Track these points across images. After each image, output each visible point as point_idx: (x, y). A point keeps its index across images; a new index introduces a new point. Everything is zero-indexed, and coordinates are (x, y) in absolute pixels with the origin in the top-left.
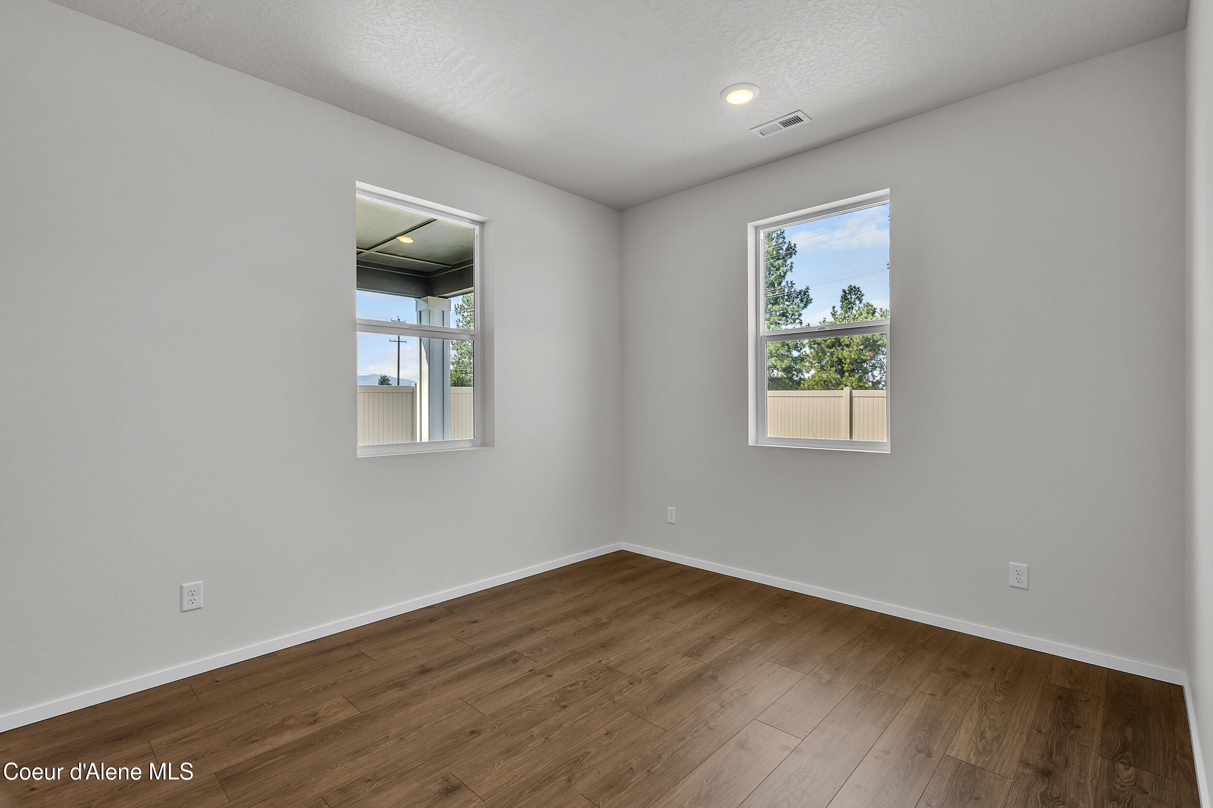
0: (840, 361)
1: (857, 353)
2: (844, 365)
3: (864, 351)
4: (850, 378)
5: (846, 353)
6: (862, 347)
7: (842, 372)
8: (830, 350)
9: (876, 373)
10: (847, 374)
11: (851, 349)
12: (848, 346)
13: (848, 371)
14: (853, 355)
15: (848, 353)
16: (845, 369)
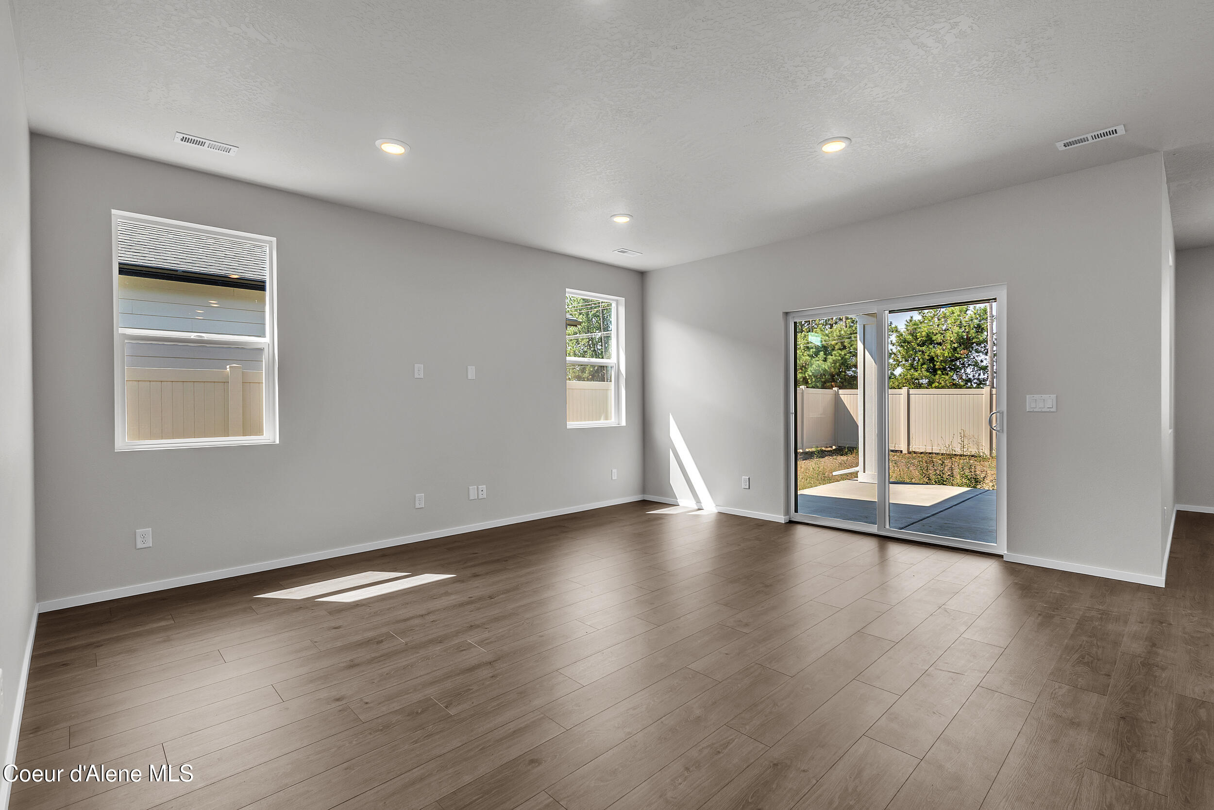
0: (932, 360)
1: (951, 351)
2: (935, 363)
3: (958, 349)
4: (943, 376)
5: (939, 352)
6: (956, 345)
7: (934, 371)
8: (921, 348)
9: (969, 370)
10: (939, 372)
11: (944, 347)
12: (940, 344)
13: (940, 369)
14: (946, 353)
15: (942, 351)
16: (937, 367)
